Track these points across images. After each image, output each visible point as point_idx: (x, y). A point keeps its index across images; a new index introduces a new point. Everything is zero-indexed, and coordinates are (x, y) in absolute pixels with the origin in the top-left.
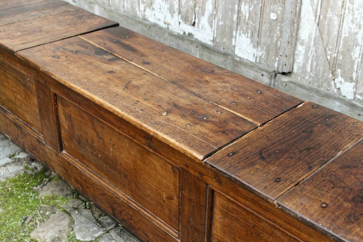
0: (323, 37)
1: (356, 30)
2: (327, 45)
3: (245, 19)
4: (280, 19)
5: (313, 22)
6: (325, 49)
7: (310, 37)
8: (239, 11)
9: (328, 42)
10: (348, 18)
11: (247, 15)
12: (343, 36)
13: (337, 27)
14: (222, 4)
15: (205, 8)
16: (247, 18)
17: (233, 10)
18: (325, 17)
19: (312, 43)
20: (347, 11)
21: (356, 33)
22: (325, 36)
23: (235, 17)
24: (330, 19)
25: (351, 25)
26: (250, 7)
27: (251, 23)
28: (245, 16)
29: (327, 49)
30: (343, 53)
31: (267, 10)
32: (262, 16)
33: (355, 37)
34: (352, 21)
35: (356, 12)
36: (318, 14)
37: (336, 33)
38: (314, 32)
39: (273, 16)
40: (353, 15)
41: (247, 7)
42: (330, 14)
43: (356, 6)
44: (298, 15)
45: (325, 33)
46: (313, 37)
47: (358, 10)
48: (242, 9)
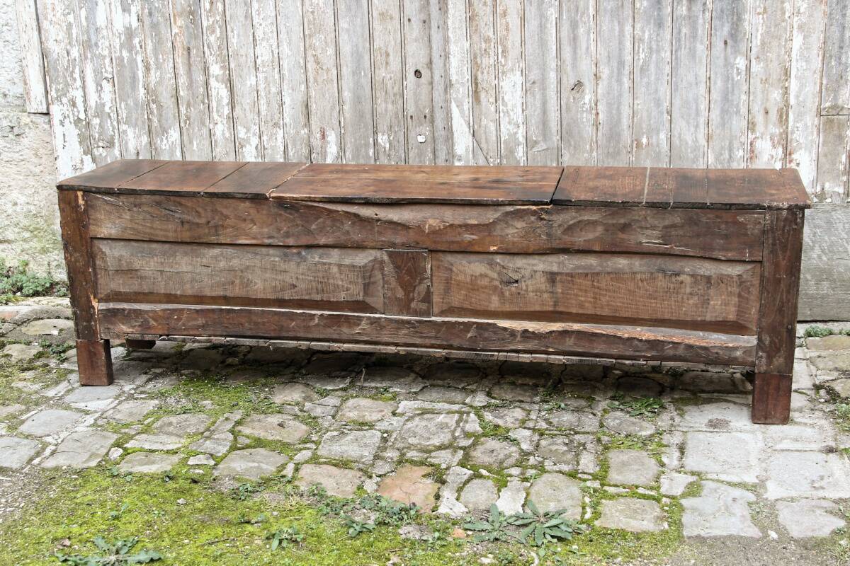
0: (482, 146)
1: (515, 130)
2: (487, 153)
3: (385, 151)
4: (429, 139)
5: (467, 134)
6: (486, 158)
7: (467, 149)
8: (376, 143)
9: (488, 149)
10: (504, 121)
11: (387, 146)
12: (502, 140)
13: (495, 132)
14: (351, 142)
15: (326, 152)
16: (387, 149)
17: (367, 145)
18: (480, 126)
19: (471, 156)
20: (502, 115)
21: (516, 133)
22: (484, 145)
23: (371, 152)
24: (486, 127)
25: (508, 127)
26: (389, 136)
27: (393, 153)
28: (385, 148)
29: (488, 157)
30: (506, 157)
31: (412, 134)
32: (406, 142)
33: (515, 136)
34: (509, 123)
35: (512, 114)
36: (471, 124)
37: (494, 138)
38: (471, 144)
39: (421, 139)
40: (509, 116)
41: (386, 137)
42: (484, 122)
43: (509, 107)
44: (449, 129)
45: (483, 141)
46: (471, 149)
47: (513, 110)
48: (380, 141)
